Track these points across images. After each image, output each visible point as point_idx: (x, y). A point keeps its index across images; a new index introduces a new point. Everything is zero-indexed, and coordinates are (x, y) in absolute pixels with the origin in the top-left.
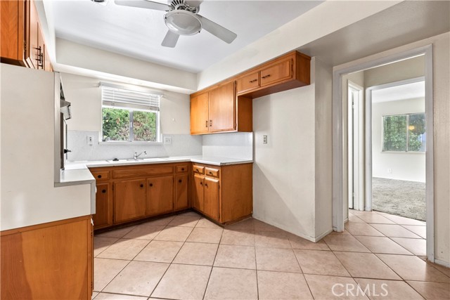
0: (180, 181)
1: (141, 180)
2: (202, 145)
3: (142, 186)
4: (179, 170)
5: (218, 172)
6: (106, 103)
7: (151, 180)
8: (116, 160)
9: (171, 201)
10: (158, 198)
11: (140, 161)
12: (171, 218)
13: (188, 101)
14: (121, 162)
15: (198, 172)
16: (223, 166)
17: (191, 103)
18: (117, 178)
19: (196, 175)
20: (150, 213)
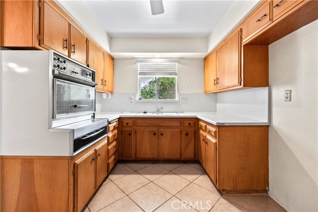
0: (187, 134)
1: (155, 129)
2: (216, 102)
3: (155, 134)
4: (187, 124)
5: (215, 132)
6: (141, 74)
7: (162, 130)
8: (145, 112)
9: (178, 151)
10: (168, 145)
11: (160, 115)
12: (178, 165)
13: (202, 64)
14: (149, 115)
15: (201, 128)
16: (220, 127)
17: (204, 66)
18: (138, 126)
19: (201, 132)
20: (161, 157)
